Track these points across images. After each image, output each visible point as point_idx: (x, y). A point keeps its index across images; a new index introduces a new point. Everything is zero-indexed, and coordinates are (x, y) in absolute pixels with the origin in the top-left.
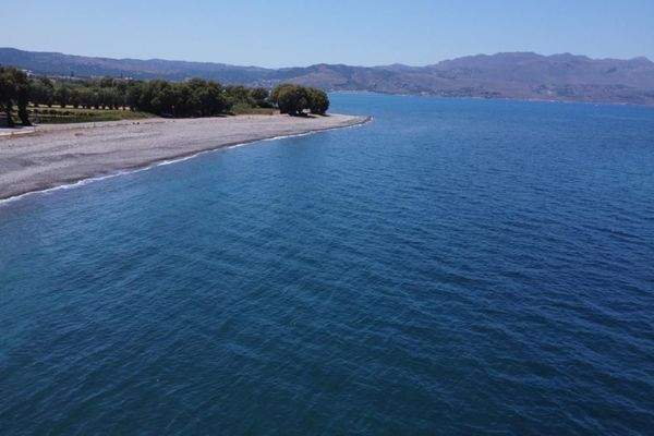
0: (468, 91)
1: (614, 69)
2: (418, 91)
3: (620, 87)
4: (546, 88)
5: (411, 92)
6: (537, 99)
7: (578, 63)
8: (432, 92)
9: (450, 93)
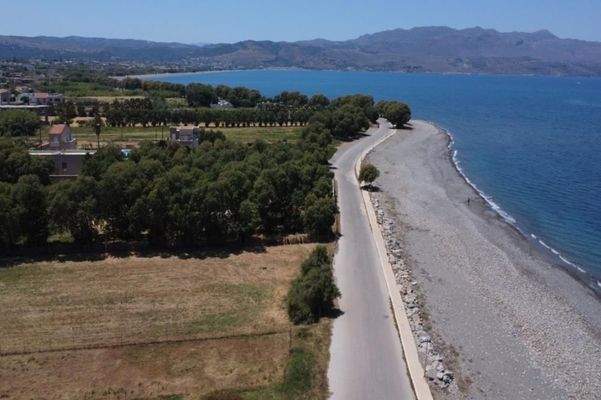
0: (391, 66)
1: (522, 42)
2: (343, 66)
3: (527, 59)
4: (461, 61)
5: (339, 67)
6: (454, 73)
7: (489, 36)
8: (357, 67)
9: (374, 68)
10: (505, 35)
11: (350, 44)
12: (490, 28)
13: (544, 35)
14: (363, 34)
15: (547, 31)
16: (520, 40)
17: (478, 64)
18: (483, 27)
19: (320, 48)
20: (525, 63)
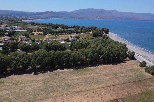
0: (82, 18)
2: (71, 18)
3: (112, 16)
4: (98, 17)
5: (70, 18)
6: (97, 19)
7: (104, 11)
8: (74, 18)
9: (78, 18)
10: (107, 11)
11: (72, 12)
12: (103, 9)
13: (115, 11)
14: (75, 10)
15: (116, 10)
16: (110, 12)
18: (102, 9)
19: (65, 13)
20: (112, 17)
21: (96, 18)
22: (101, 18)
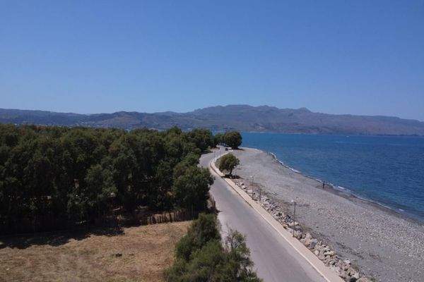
11: (188, 115)
13: (303, 111)
15: (305, 108)
16: (291, 113)
17: (268, 127)
20: (296, 126)
21: (254, 127)
22: (266, 128)
